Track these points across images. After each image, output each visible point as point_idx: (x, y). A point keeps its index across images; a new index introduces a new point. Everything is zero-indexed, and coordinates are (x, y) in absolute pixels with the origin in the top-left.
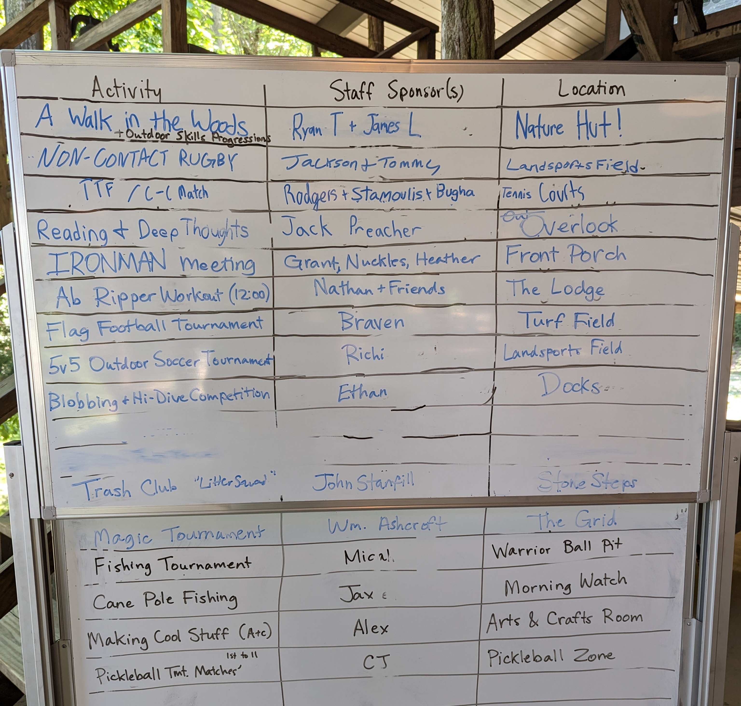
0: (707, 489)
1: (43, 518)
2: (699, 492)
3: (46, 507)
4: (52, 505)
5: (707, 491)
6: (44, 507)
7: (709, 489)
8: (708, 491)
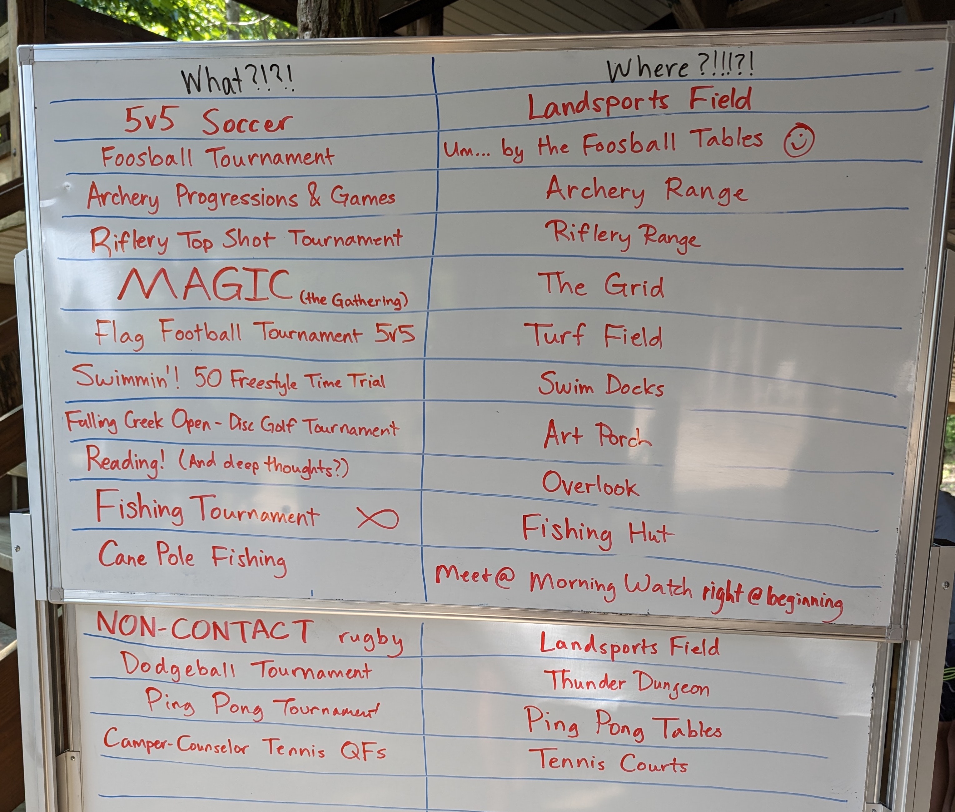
0: (902, 623)
1: (50, 601)
2: (890, 628)
3: (53, 588)
4: (60, 586)
5: (900, 627)
6: (51, 589)
7: (904, 624)
8: (902, 626)
